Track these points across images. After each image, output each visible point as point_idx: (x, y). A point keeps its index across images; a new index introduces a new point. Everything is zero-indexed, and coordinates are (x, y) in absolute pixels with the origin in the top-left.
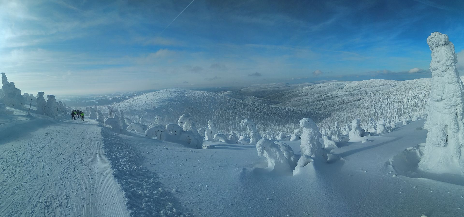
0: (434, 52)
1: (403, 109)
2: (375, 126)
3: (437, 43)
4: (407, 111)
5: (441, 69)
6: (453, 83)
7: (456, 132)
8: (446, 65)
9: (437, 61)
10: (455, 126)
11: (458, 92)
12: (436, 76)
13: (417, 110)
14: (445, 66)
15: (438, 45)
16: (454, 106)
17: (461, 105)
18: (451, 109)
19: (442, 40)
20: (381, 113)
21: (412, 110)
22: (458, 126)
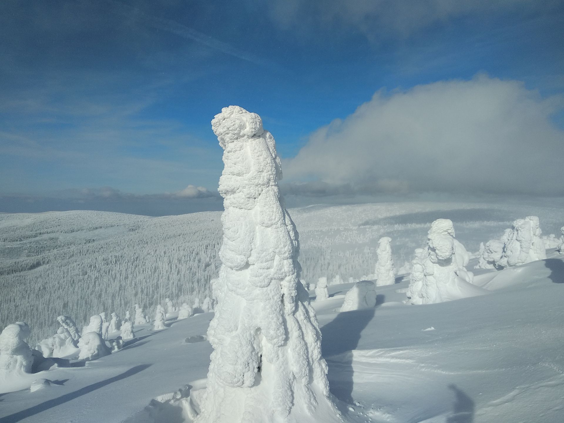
0: (228, 152)
1: (157, 287)
2: (75, 337)
3: (236, 132)
4: (168, 293)
5: (246, 191)
6: (272, 225)
7: (281, 346)
8: (256, 181)
9: (236, 171)
10: (278, 329)
11: (285, 246)
12: (234, 207)
13: (192, 290)
14: (255, 184)
15: (238, 137)
16: (275, 279)
17: (291, 276)
18: (269, 288)
19: (247, 124)
20: (95, 301)
21: (180, 289)
22: (286, 329)
